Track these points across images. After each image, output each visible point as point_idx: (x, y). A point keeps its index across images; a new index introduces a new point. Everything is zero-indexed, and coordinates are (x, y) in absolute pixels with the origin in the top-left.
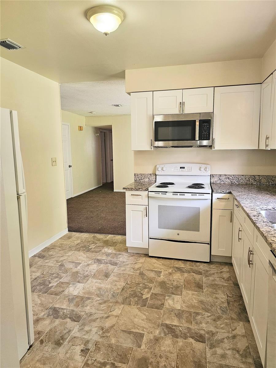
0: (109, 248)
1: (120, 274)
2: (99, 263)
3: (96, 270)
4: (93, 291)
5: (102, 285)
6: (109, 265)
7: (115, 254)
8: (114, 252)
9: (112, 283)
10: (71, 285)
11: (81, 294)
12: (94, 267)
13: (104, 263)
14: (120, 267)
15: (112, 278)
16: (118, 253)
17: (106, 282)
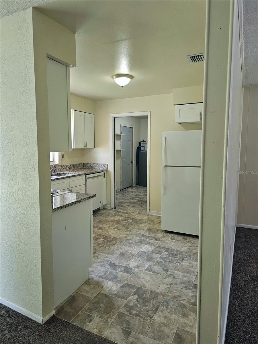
0: (110, 290)
1: (111, 254)
2: (127, 267)
3: (131, 260)
4: (134, 246)
5: (127, 248)
6: (117, 264)
7: (106, 278)
8: (105, 282)
9: (121, 248)
10: (151, 251)
11: (143, 245)
12: (132, 264)
13: (122, 266)
14: (108, 261)
15: (119, 253)
16: (102, 279)
17: (124, 250)
